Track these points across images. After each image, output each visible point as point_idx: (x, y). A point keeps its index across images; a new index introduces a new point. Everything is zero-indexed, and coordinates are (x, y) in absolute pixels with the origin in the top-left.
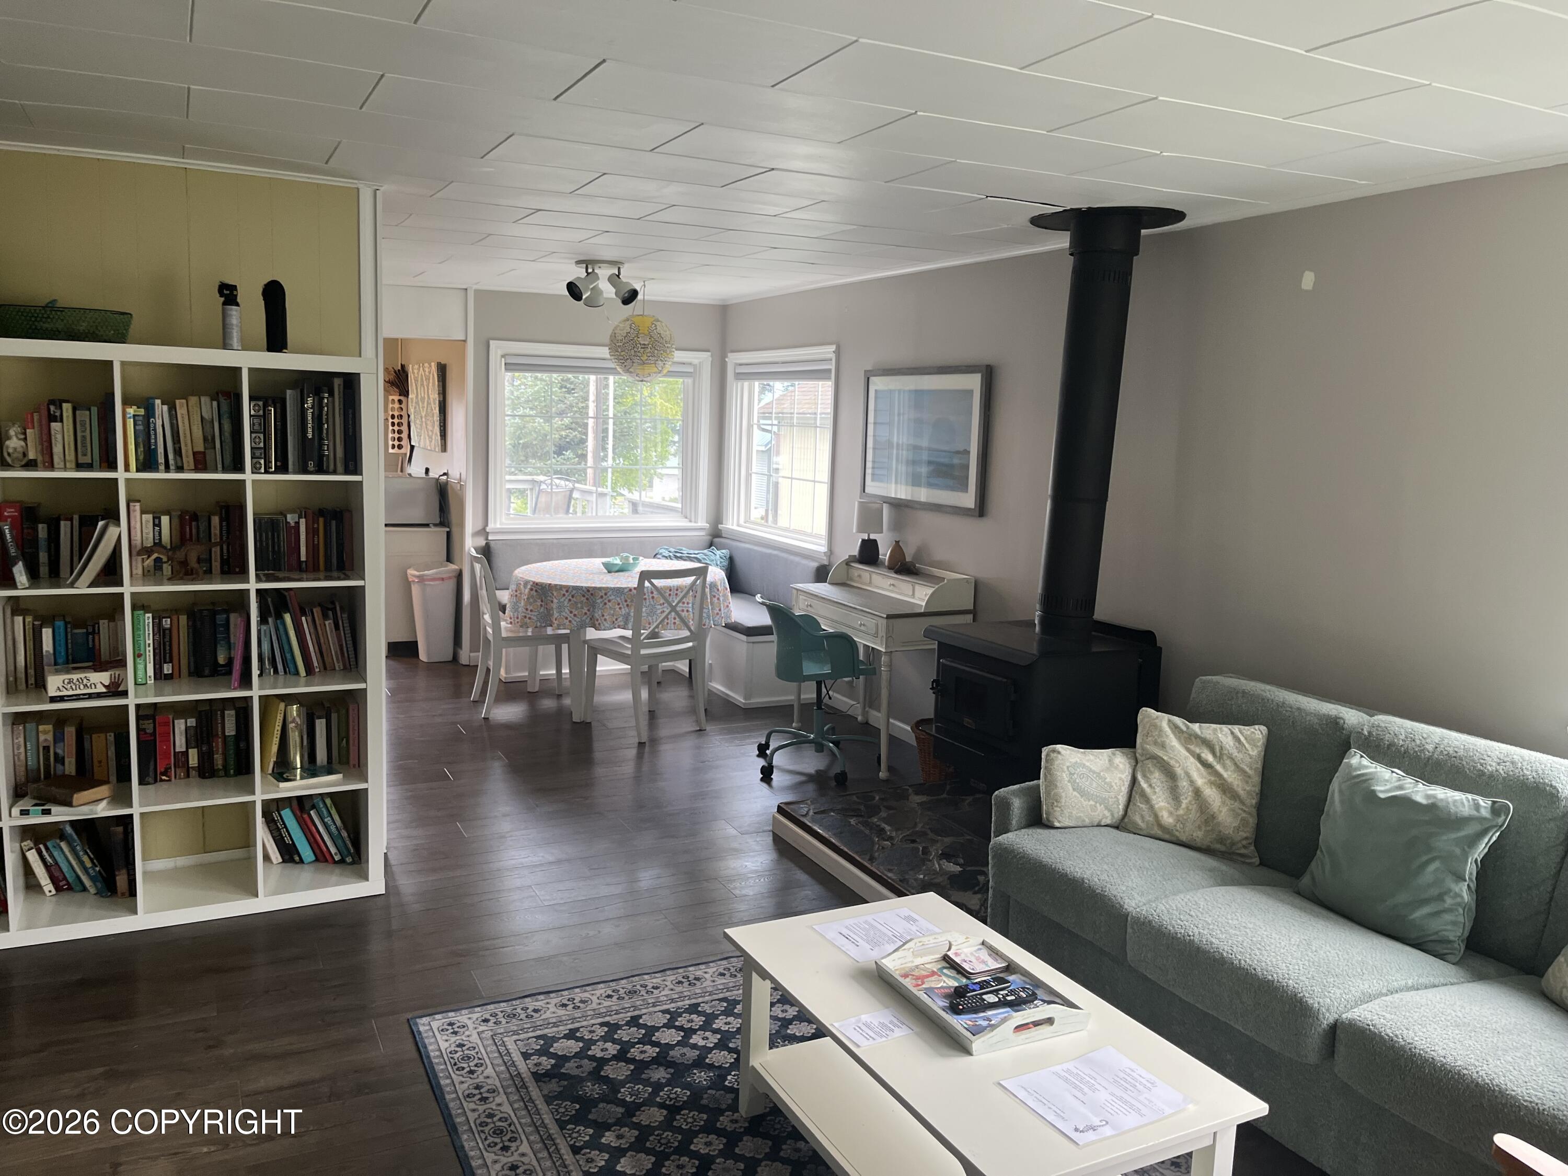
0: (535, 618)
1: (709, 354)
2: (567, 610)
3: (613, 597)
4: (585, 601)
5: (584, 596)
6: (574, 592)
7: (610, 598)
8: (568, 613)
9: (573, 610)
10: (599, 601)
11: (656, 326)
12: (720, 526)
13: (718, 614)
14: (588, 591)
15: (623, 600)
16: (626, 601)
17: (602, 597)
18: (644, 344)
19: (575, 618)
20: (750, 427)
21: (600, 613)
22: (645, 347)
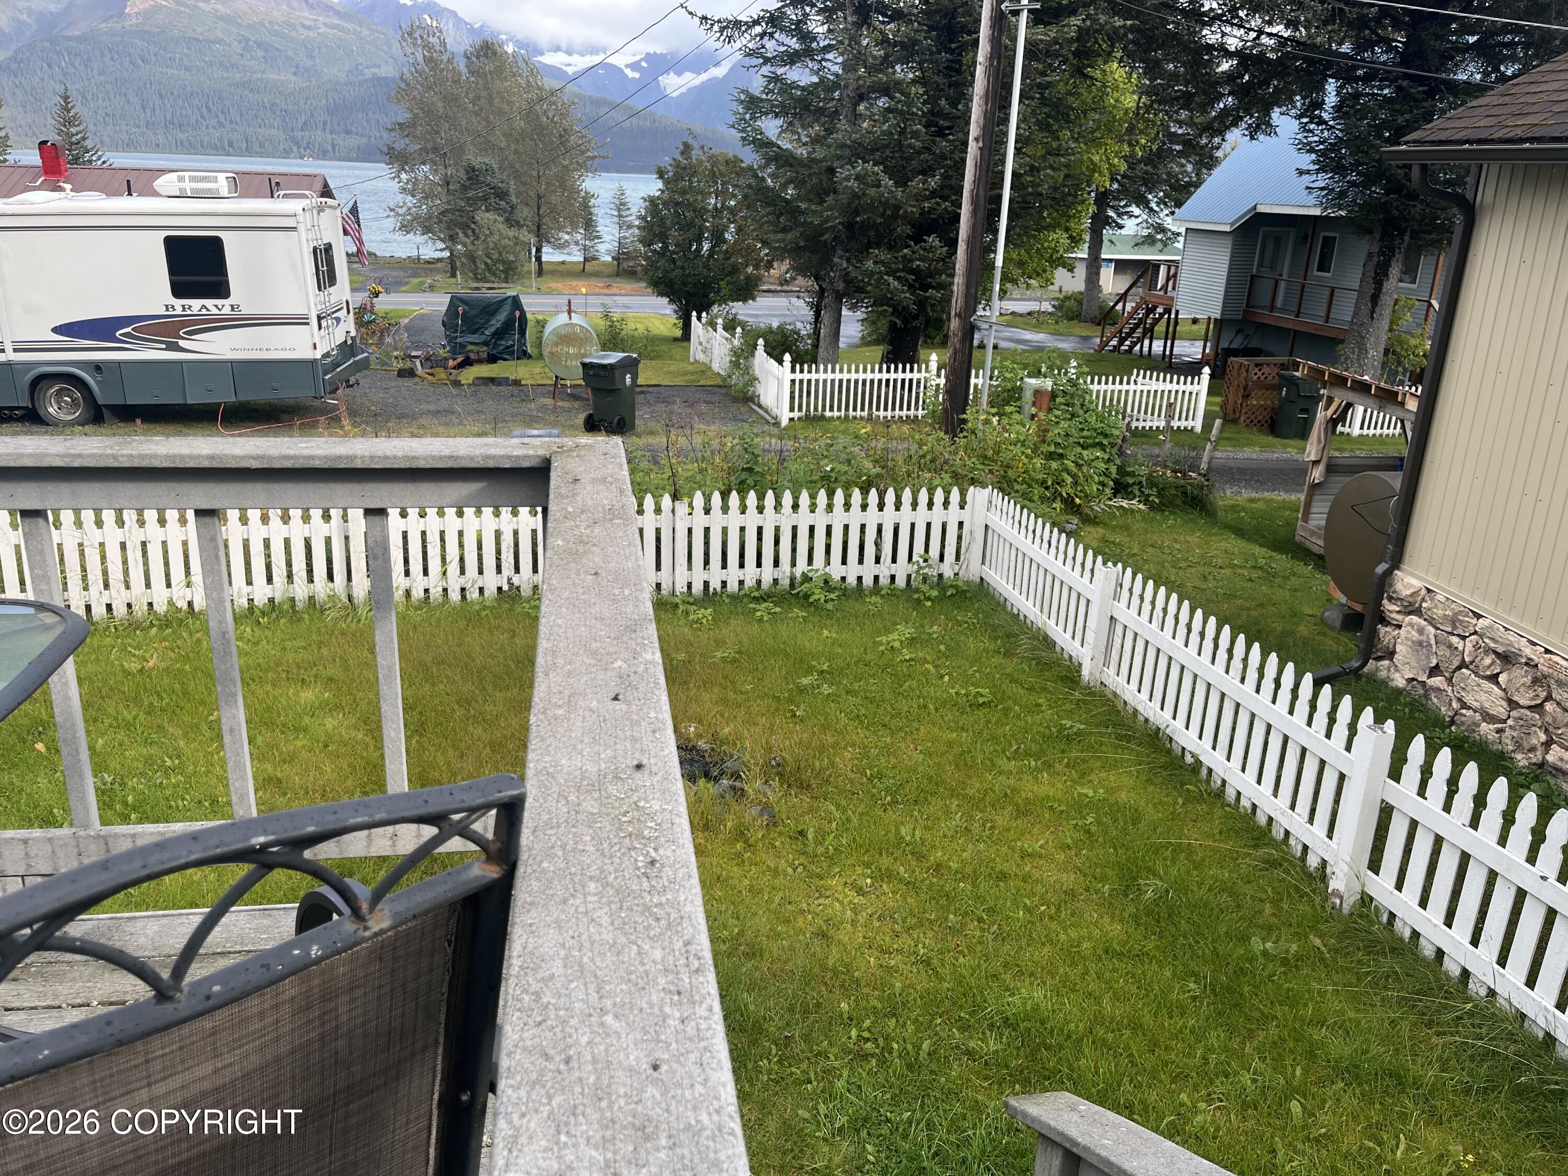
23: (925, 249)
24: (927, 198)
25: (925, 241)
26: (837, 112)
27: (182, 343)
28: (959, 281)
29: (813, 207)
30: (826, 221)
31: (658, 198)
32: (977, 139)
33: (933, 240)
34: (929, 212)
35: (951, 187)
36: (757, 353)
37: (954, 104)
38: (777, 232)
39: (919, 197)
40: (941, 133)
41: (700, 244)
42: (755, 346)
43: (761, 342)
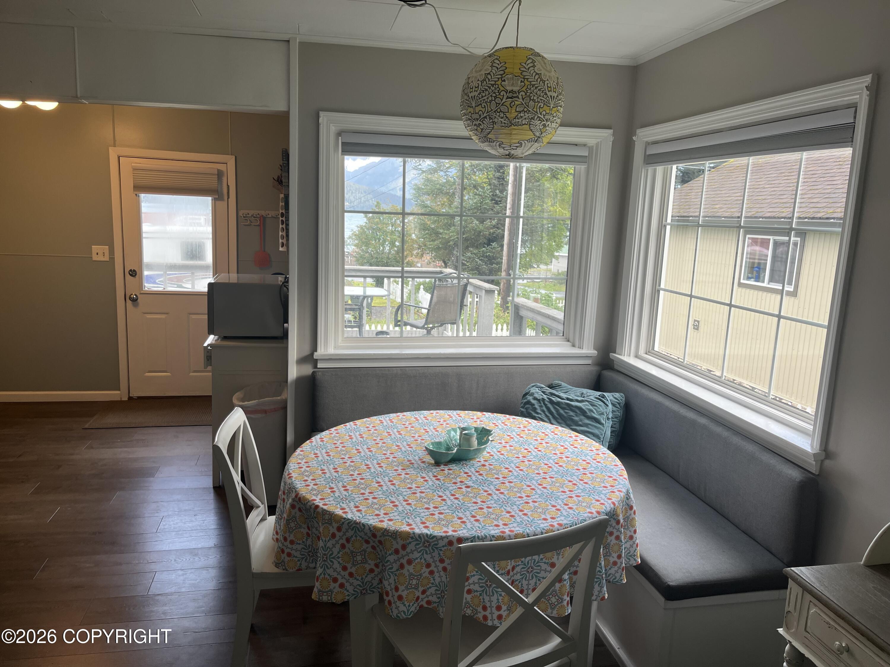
0: (297, 554)
1: (611, 131)
2: (336, 565)
3: (416, 555)
4: (370, 550)
5: (367, 542)
6: (350, 533)
7: (411, 556)
8: (339, 569)
9: (349, 566)
10: (391, 558)
11: (533, 62)
12: (612, 355)
13: (615, 563)
14: (374, 536)
15: (437, 558)
16: (442, 561)
17: (397, 552)
18: (512, 91)
19: (351, 580)
20: (662, 227)
21: (392, 580)
22: (513, 95)
23: (492, 248)
24: (491, 228)
25: (491, 245)
26: (454, 193)
27: (184, 285)
28: (505, 258)
29: (445, 231)
30: (451, 237)
31: (365, 226)
32: (510, 209)
33: (494, 244)
34: (493, 234)
35: (501, 224)
36: (420, 292)
37: (502, 192)
38: (430, 241)
39: (488, 228)
40: (497, 203)
41: (384, 247)
42: (419, 289)
43: (422, 287)
